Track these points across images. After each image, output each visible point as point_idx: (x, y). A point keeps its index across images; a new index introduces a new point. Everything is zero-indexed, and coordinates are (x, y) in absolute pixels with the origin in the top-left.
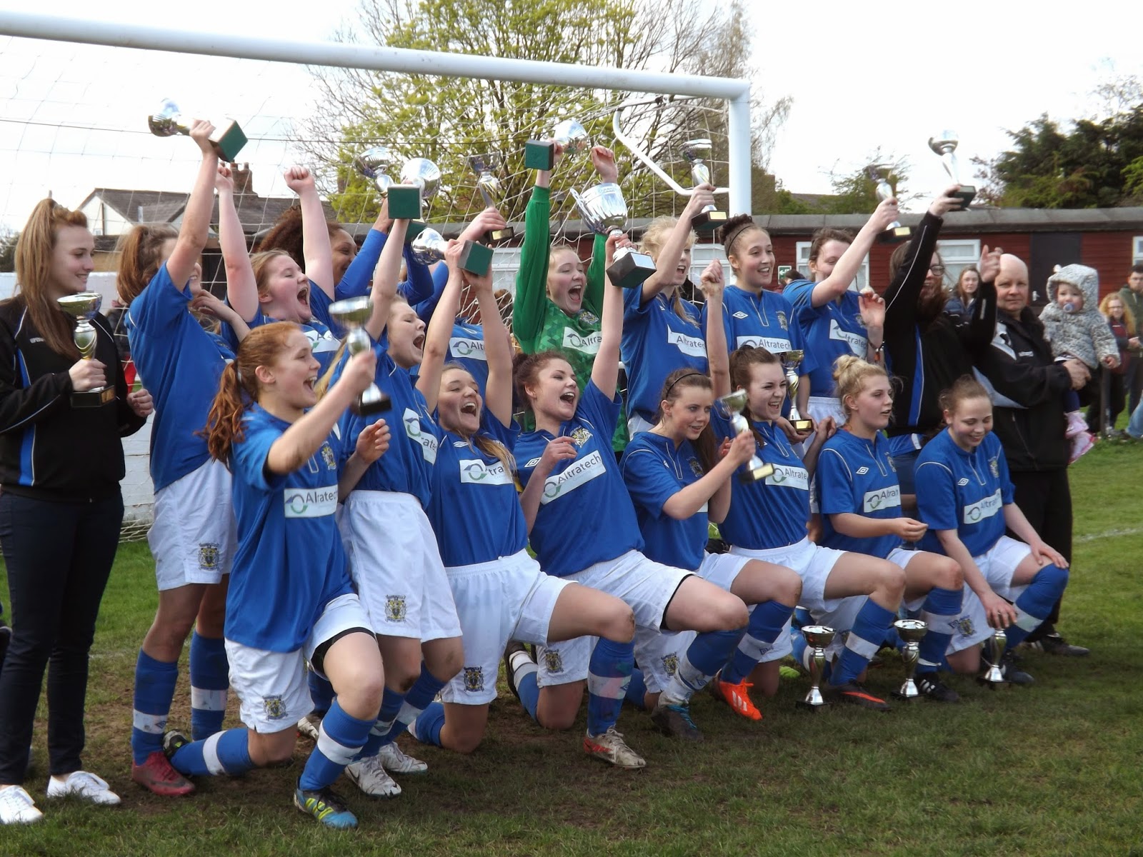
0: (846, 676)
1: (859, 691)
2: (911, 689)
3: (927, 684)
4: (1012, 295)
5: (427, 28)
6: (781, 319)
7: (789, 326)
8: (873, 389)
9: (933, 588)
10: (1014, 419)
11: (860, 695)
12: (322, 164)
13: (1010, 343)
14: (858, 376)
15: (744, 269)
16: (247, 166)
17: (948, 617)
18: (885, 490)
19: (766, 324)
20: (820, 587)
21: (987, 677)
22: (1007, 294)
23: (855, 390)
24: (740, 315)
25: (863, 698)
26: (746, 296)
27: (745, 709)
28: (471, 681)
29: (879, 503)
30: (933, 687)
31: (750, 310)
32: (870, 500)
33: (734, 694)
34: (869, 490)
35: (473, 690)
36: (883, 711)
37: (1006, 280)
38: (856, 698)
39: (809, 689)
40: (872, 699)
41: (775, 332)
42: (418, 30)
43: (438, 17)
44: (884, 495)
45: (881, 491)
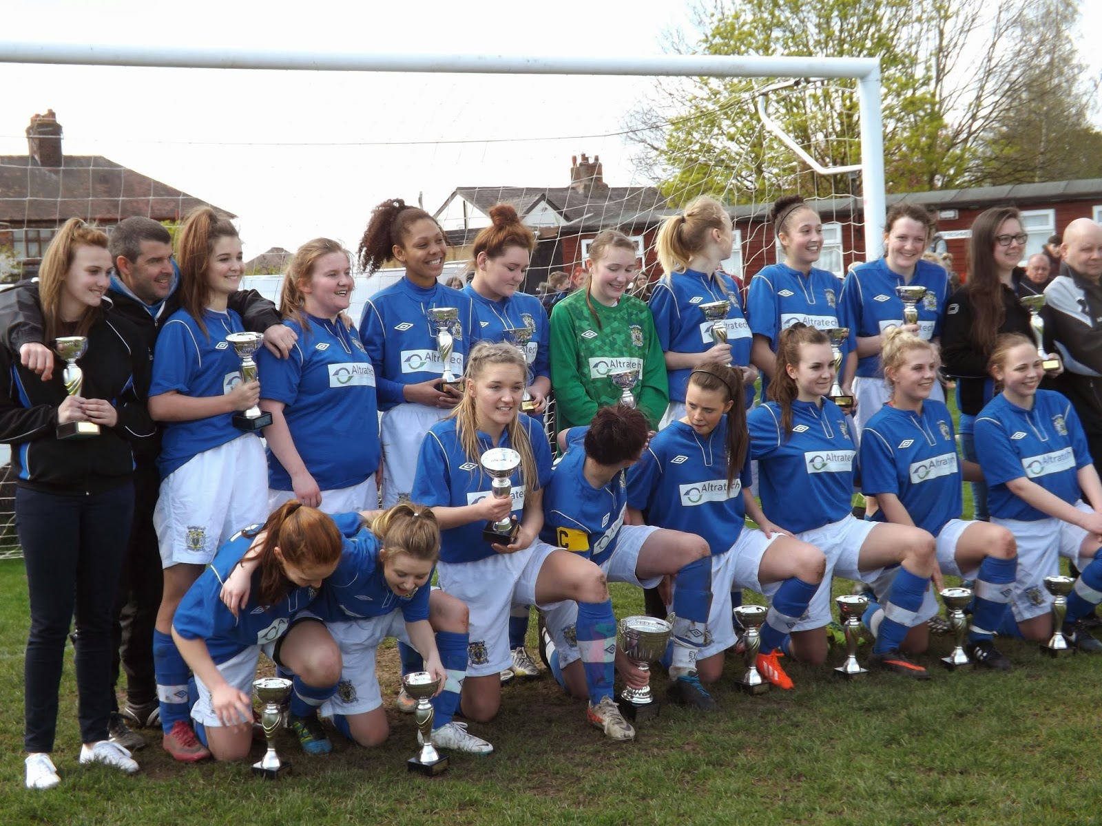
0: (888, 645)
1: (901, 659)
2: (960, 657)
3: (980, 652)
4: (1094, 260)
5: (750, 18)
6: (829, 297)
7: (837, 304)
8: (914, 363)
9: (985, 556)
10: (1092, 385)
11: (901, 663)
12: (655, 153)
13: (1087, 309)
14: (899, 349)
15: (793, 246)
16: (597, 159)
17: (999, 586)
18: (934, 459)
19: (812, 301)
20: (854, 558)
21: (1050, 644)
22: (1089, 259)
23: (896, 363)
24: (786, 293)
25: (903, 667)
26: (794, 275)
27: (776, 679)
28: (476, 655)
29: (927, 473)
30: (985, 654)
31: (796, 288)
32: (916, 471)
33: (765, 664)
34: (914, 461)
35: (479, 663)
36: (919, 680)
37: (1089, 245)
38: (896, 666)
39: (846, 658)
40: (912, 667)
41: (821, 310)
42: (741, 20)
43: (760, 7)
44: (932, 465)
45: (929, 460)
